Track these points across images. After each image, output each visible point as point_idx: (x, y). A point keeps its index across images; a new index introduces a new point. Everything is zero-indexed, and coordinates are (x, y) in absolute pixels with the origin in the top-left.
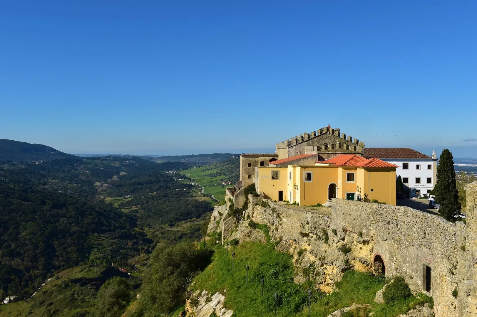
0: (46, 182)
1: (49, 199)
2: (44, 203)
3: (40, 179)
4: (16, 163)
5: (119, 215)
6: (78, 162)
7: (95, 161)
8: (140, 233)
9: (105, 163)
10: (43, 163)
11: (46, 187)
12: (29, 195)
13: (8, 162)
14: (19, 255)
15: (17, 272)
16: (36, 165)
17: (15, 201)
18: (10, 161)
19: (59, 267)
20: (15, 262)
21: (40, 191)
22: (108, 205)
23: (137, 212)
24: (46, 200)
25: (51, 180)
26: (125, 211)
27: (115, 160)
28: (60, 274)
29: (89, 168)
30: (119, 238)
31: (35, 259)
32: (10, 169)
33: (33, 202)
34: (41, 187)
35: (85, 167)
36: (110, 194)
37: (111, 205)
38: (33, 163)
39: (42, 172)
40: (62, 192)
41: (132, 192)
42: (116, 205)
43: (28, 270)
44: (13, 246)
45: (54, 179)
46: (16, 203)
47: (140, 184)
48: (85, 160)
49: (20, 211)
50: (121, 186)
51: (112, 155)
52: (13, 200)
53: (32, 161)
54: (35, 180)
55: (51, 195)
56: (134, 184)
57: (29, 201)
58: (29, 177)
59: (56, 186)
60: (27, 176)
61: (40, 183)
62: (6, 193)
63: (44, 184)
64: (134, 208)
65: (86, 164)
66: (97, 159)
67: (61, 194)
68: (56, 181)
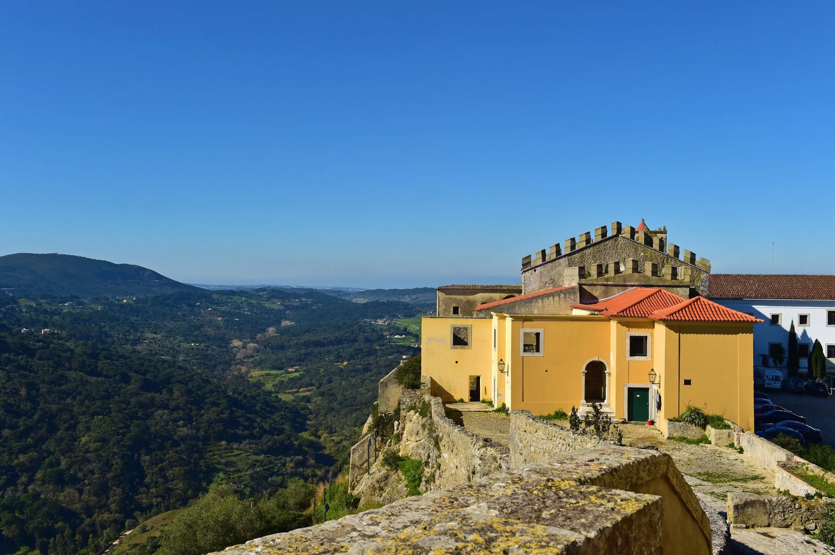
0: (139, 338)
1: (137, 372)
2: (126, 379)
3: (129, 331)
4: (86, 301)
5: (272, 406)
6: (203, 300)
7: (235, 298)
8: (311, 444)
9: (254, 302)
10: (137, 301)
11: (139, 348)
12: (100, 364)
13: (73, 298)
14: (74, 481)
15: (69, 516)
16: (123, 306)
17: (72, 375)
18: (77, 297)
19: (150, 507)
20: (67, 496)
21: (123, 356)
22: (255, 385)
23: (308, 399)
24: (132, 374)
25: (149, 335)
26: (286, 397)
27: (273, 297)
28: (149, 523)
29: (223, 312)
30: (270, 451)
31: (103, 490)
32: (75, 312)
33: (106, 377)
34: (129, 346)
35: (215, 310)
36: (259, 364)
37: (259, 385)
38: (119, 300)
39: (133, 319)
40: (167, 358)
41: (301, 360)
42: (269, 386)
43: (89, 511)
44: (64, 463)
45: (156, 333)
46: (75, 378)
47: (318, 344)
48: (215, 296)
49: (80, 394)
50: (282, 347)
51: (269, 287)
52: (68, 373)
53: (118, 298)
54: (119, 334)
55: (142, 365)
56: (306, 344)
57: (99, 375)
58: (107, 329)
59: (156, 346)
60: (105, 326)
61: (128, 340)
62: (56, 359)
63: (136, 342)
64: (303, 392)
65: (218, 304)
66: (239, 295)
67: (164, 361)
68: (159, 336)
